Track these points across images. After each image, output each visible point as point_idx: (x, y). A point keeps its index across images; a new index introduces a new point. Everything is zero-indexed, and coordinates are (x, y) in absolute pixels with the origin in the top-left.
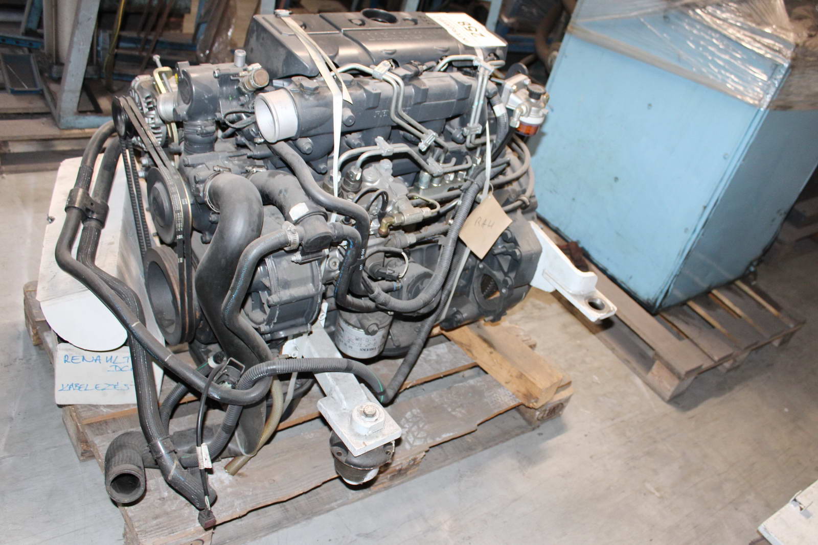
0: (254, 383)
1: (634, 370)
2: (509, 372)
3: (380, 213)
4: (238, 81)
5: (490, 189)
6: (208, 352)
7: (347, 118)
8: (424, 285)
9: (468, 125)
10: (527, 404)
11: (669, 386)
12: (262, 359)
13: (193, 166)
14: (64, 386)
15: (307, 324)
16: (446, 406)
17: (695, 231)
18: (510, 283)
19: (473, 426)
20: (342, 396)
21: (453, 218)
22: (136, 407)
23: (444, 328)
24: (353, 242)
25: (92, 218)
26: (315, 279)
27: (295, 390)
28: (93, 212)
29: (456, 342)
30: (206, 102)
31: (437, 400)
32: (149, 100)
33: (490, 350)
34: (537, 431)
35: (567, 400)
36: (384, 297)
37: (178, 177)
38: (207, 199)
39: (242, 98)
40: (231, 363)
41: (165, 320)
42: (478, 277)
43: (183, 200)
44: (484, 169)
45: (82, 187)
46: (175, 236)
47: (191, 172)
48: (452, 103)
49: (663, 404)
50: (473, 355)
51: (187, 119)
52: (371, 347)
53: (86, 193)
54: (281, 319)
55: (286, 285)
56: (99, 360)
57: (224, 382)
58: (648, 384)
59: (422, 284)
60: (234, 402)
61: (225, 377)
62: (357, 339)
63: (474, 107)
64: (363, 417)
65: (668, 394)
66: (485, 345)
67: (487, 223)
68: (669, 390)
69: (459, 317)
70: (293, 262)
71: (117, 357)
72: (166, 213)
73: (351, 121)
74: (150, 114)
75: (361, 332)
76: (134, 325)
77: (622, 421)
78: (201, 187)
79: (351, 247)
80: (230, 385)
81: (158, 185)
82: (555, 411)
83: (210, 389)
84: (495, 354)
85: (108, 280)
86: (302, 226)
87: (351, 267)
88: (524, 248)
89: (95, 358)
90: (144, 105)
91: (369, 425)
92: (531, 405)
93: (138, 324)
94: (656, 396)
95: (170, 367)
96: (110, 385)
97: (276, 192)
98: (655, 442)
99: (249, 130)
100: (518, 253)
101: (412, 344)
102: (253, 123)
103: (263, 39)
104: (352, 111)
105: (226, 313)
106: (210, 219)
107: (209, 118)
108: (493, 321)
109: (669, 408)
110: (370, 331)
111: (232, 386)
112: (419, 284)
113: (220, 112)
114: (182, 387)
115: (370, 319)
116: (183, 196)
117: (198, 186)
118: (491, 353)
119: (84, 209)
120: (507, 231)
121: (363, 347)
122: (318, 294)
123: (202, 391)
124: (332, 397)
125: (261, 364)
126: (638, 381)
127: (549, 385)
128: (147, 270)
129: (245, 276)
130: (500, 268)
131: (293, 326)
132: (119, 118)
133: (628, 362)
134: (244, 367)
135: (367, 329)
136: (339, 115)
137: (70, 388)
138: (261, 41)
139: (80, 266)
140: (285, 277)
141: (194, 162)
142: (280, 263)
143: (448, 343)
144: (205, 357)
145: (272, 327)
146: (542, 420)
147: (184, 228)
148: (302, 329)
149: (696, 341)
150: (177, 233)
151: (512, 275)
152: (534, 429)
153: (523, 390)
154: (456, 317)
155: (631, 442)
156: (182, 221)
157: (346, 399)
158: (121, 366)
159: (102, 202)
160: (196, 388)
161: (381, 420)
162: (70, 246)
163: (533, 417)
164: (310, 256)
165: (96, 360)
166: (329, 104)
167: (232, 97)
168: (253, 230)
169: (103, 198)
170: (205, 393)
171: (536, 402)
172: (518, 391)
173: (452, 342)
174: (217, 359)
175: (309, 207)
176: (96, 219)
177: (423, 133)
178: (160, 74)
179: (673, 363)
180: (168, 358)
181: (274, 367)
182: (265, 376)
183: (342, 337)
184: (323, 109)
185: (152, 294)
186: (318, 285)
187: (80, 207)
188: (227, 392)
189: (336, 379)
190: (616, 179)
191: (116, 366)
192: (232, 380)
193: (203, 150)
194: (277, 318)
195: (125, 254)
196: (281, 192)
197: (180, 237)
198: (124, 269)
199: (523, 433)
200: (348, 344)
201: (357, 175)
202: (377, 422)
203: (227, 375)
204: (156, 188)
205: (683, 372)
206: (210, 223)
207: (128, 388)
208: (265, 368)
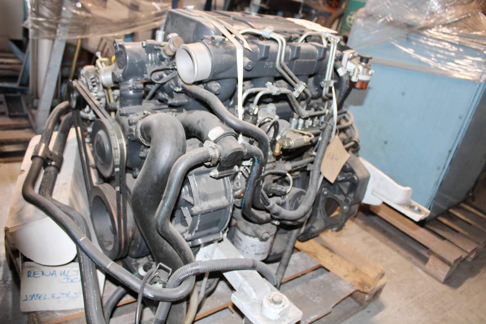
0: (181, 282)
1: (415, 263)
2: (347, 268)
3: (272, 140)
4: (159, 50)
5: (336, 131)
6: (137, 265)
7: (247, 64)
8: (301, 200)
9: (324, 80)
10: (362, 290)
11: (443, 271)
12: (186, 261)
13: (126, 115)
14: (28, 297)
15: (219, 232)
16: (308, 296)
17: (444, 168)
18: (350, 201)
19: (330, 309)
20: (251, 289)
21: (316, 151)
22: (84, 311)
23: (301, 240)
24: (258, 159)
25: (51, 165)
26: (228, 192)
27: (206, 289)
28: (52, 161)
29: (305, 252)
30: (137, 65)
31: (301, 292)
32: (94, 80)
33: (330, 254)
34: (367, 310)
35: (384, 286)
36: (277, 208)
37: (116, 124)
38: (139, 136)
39: (163, 63)
40: (161, 267)
41: (105, 242)
42: (323, 202)
43: (119, 140)
44: (332, 116)
45: (44, 143)
46: (113, 170)
47: (125, 120)
48: (314, 62)
49: (440, 285)
50: (318, 259)
51: (122, 80)
52: (263, 251)
53: (47, 148)
54: (201, 228)
55: (205, 197)
56: (55, 274)
57: (156, 283)
58: (426, 272)
59: (300, 199)
60: (164, 300)
61: (157, 279)
62: (252, 246)
63: (328, 66)
64: (272, 304)
65: (443, 278)
66: (327, 251)
67: (334, 157)
68: (443, 275)
69: (313, 230)
70: (211, 177)
71: (69, 271)
72: (106, 152)
73: (250, 66)
74: (94, 90)
75: (257, 240)
76: (81, 239)
77: (419, 298)
78: (133, 128)
79: (256, 163)
80: (161, 285)
81: (101, 133)
82: (376, 294)
83: (145, 289)
84: (336, 257)
85: (61, 206)
86: (220, 144)
87: (256, 181)
88: (359, 174)
89: (52, 273)
90: (90, 83)
91: (279, 311)
92: (365, 291)
93: (85, 238)
94: (433, 279)
95: (111, 272)
96: (63, 294)
97: (195, 122)
98: (444, 311)
99: (169, 84)
100: (356, 178)
101: (284, 251)
102: (173, 78)
103: (177, 22)
104: (250, 59)
105: (159, 221)
106: (140, 155)
107: (139, 79)
108: (337, 231)
109: (445, 288)
110: (264, 238)
111: (163, 286)
112: (298, 199)
113: (146, 73)
114: (122, 290)
115: (262, 229)
116: (120, 138)
117: (131, 127)
118: (332, 256)
119: (45, 158)
120: (346, 164)
121: (257, 252)
122: (230, 205)
123: (138, 292)
124: (243, 291)
125: (186, 266)
126: (419, 270)
127: (376, 274)
128: (91, 204)
129: (176, 186)
130: (341, 192)
131: (209, 234)
132: (72, 95)
133: (410, 259)
134: (171, 270)
135: (261, 237)
136: (241, 62)
137: (32, 298)
138: (175, 24)
139: (41, 198)
140: (205, 191)
141: (128, 112)
142: (200, 179)
143: (299, 253)
144: (136, 268)
145: (193, 234)
146: (369, 301)
147: (120, 163)
148: (216, 237)
149: (452, 240)
150: (115, 166)
151: (352, 195)
152: (364, 309)
153: (358, 280)
154: (311, 231)
155: (429, 312)
156: (119, 156)
157: (255, 291)
158: (72, 278)
159: (59, 154)
160: (133, 289)
161: (287, 306)
162: (34, 185)
163: (363, 300)
164: (225, 172)
165: (52, 274)
166: (233, 52)
167: (155, 62)
168: (179, 150)
169: (59, 151)
170: (141, 293)
171: (369, 288)
172: (355, 281)
173: (302, 252)
174: (146, 268)
175: (224, 129)
176: (54, 166)
177: (296, 83)
178: (101, 62)
179: (444, 256)
180: (109, 265)
181: (198, 267)
182: (190, 275)
183: (240, 245)
184: (229, 56)
185: (95, 222)
186: (230, 198)
187: (43, 156)
188: (158, 291)
189: (244, 276)
190: (386, 143)
191: (68, 278)
192: (164, 280)
193: (134, 104)
194: (199, 226)
195: (75, 192)
196: (199, 122)
197: (117, 170)
198: (74, 201)
199: (358, 312)
200: (245, 251)
201: (254, 110)
202: (285, 307)
203: (158, 277)
204: (99, 135)
205: (452, 261)
206: (140, 159)
207: (78, 296)
208: (190, 269)
